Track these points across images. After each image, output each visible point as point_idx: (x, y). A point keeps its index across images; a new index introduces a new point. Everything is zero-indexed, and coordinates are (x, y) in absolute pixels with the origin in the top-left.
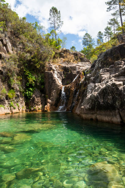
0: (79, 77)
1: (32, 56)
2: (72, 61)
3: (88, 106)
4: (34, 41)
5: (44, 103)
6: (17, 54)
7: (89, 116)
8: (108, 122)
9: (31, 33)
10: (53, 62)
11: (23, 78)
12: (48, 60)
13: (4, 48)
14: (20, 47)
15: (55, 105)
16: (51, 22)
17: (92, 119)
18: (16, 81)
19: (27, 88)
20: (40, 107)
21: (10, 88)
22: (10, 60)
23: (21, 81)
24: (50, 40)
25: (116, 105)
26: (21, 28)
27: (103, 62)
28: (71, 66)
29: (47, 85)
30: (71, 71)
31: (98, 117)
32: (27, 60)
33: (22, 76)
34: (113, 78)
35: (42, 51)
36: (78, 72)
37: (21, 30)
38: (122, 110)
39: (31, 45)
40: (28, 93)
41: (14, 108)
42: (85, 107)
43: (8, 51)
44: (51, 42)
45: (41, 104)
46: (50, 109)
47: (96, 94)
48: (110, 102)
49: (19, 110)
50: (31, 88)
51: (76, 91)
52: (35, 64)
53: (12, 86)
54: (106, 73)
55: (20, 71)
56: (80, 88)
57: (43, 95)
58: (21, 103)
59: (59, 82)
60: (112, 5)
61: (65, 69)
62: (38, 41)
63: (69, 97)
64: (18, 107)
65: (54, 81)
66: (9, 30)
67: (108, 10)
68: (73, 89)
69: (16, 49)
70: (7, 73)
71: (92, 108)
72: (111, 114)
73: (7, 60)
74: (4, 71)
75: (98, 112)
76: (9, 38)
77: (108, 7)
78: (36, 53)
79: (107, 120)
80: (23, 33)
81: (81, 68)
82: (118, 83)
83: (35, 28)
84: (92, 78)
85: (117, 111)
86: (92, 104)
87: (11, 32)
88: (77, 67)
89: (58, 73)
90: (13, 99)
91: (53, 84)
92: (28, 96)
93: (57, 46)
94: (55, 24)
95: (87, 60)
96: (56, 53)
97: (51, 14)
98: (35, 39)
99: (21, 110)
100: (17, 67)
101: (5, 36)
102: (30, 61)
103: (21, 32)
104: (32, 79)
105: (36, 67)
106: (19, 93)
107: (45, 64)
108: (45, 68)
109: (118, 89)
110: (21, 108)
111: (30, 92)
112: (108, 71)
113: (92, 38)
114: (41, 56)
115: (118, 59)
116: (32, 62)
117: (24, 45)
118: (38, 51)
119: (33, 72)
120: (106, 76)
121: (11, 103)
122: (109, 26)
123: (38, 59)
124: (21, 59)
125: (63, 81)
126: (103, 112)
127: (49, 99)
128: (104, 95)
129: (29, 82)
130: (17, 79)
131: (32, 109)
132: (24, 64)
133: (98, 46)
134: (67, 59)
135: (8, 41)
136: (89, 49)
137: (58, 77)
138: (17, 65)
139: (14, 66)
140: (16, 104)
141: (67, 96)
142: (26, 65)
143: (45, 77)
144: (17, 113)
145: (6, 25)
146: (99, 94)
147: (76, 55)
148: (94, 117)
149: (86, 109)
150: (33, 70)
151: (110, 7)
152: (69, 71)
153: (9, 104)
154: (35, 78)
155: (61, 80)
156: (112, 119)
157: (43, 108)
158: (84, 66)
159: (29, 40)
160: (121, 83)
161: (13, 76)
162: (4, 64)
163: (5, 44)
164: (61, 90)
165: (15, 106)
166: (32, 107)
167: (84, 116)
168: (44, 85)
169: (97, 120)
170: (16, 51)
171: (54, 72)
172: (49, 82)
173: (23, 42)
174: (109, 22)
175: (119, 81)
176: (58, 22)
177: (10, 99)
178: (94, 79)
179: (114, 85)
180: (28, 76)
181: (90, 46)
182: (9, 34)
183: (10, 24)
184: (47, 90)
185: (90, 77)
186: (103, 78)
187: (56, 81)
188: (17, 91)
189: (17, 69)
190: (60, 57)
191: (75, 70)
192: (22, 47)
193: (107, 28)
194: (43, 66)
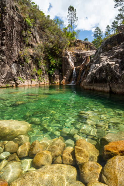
0: (86, 61)
1: (54, 45)
2: (83, 49)
3: (89, 80)
4: (55, 34)
5: (61, 79)
6: (43, 44)
7: (89, 87)
8: (101, 91)
9: (53, 27)
10: (68, 50)
11: (47, 61)
12: (65, 48)
13: (34, 39)
14: (45, 38)
15: (69, 81)
16: (68, 18)
17: (90, 89)
18: (42, 63)
19: (50, 68)
20: (58, 81)
21: (38, 68)
22: (38, 48)
23: (46, 63)
24: (67, 32)
25: (108, 79)
26: (46, 23)
27: (104, 48)
28: (81, 52)
29: (63, 66)
30: (81, 57)
31: (95, 87)
32: (50, 49)
33: (47, 60)
34: (109, 60)
35: (60, 41)
36: (87, 57)
37: (46, 25)
38: (112, 83)
39: (53, 37)
40: (50, 72)
41: (41, 82)
42: (86, 81)
43: (37, 42)
44: (68, 34)
45: (59, 79)
46: (65, 83)
47: (94, 71)
48: (104, 77)
49: (44, 83)
50: (53, 68)
51: (83, 71)
52: (56, 51)
53: (40, 67)
54: (105, 56)
55: (45, 56)
56: (86, 68)
57: (61, 73)
58: (46, 79)
59: (72, 64)
60: (119, 2)
61: (77, 55)
62: (58, 33)
63: (78, 75)
64: (44, 81)
65: (68, 63)
66: (37, 25)
67: (116, 6)
68: (81, 69)
69: (42, 40)
70: (36, 58)
71: (91, 81)
72: (104, 85)
73: (36, 48)
74: (35, 56)
75: (95, 84)
76: (38, 32)
77: (116, 4)
78: (56, 43)
79: (101, 89)
80: (48, 28)
81: (89, 54)
82: (111, 63)
83: (56, 24)
84: (94, 61)
85: (108, 83)
86: (91, 78)
87: (39, 27)
88: (86, 53)
89: (72, 58)
90: (40, 75)
91: (68, 66)
92: (50, 74)
93: (72, 37)
94: (72, 20)
95: (95, 48)
96: (71, 43)
97: (69, 12)
98: (56, 32)
99: (46, 83)
100: (43, 53)
101: (35, 30)
102: (52, 49)
103: (46, 27)
104: (53, 62)
105: (56, 53)
106: (44, 72)
107: (62, 51)
108: (63, 54)
109: (110, 67)
110: (46, 82)
111: (52, 71)
112: (106, 55)
113: (102, 31)
114: (60, 45)
115: (115, 45)
116: (53, 49)
117: (48, 37)
118: (58, 41)
119: (54, 57)
120: (104, 59)
121: (39, 78)
122: (116, 20)
123: (57, 47)
124: (46, 47)
125: (75, 64)
126: (98, 84)
127: (65, 76)
128: (100, 72)
129: (51, 64)
130: (43, 62)
131: (53, 83)
132: (48, 51)
133: (106, 37)
134: (79, 48)
135: (37, 34)
136: (99, 40)
137: (71, 61)
138: (43, 52)
139: (41, 53)
140: (42, 79)
141: (77, 74)
142: (49, 52)
143: (62, 61)
144: (43, 85)
145: (35, 21)
146: (97, 71)
147: (86, 44)
148: (92, 88)
149: (87, 82)
150: (54, 56)
151: (117, 4)
152: (80, 57)
153: (38, 79)
154: (56, 61)
155: (74, 63)
156: (104, 89)
157: (60, 82)
158: (91, 53)
159: (52, 33)
160: (114, 63)
161: (40, 60)
162: (35, 51)
163: (35, 36)
164: (73, 70)
165: (42, 81)
166: (53, 81)
167: (85, 87)
168: (62, 66)
169: (94, 90)
170: (43, 42)
171: (69, 57)
172: (65, 64)
173: (48, 34)
174: (117, 17)
175: (112, 62)
176: (74, 18)
177: (39, 75)
178: (96, 61)
179: (108, 64)
180: (51, 60)
181: (99, 38)
182: (37, 29)
183: (38, 21)
184: (64, 70)
185: (93, 60)
186: (102, 60)
187: (70, 63)
188: (43, 70)
189: (43, 55)
190: (74, 46)
191: (85, 56)
192: (46, 38)
193: (114, 22)
194: (61, 53)
